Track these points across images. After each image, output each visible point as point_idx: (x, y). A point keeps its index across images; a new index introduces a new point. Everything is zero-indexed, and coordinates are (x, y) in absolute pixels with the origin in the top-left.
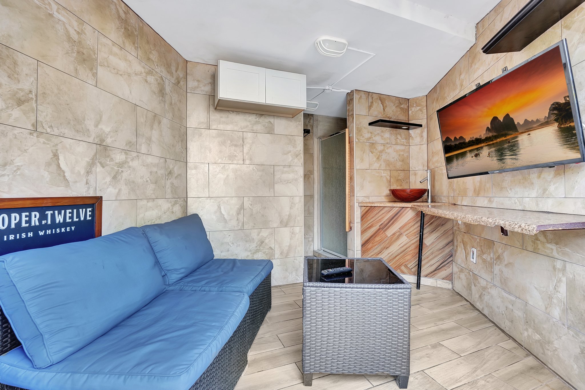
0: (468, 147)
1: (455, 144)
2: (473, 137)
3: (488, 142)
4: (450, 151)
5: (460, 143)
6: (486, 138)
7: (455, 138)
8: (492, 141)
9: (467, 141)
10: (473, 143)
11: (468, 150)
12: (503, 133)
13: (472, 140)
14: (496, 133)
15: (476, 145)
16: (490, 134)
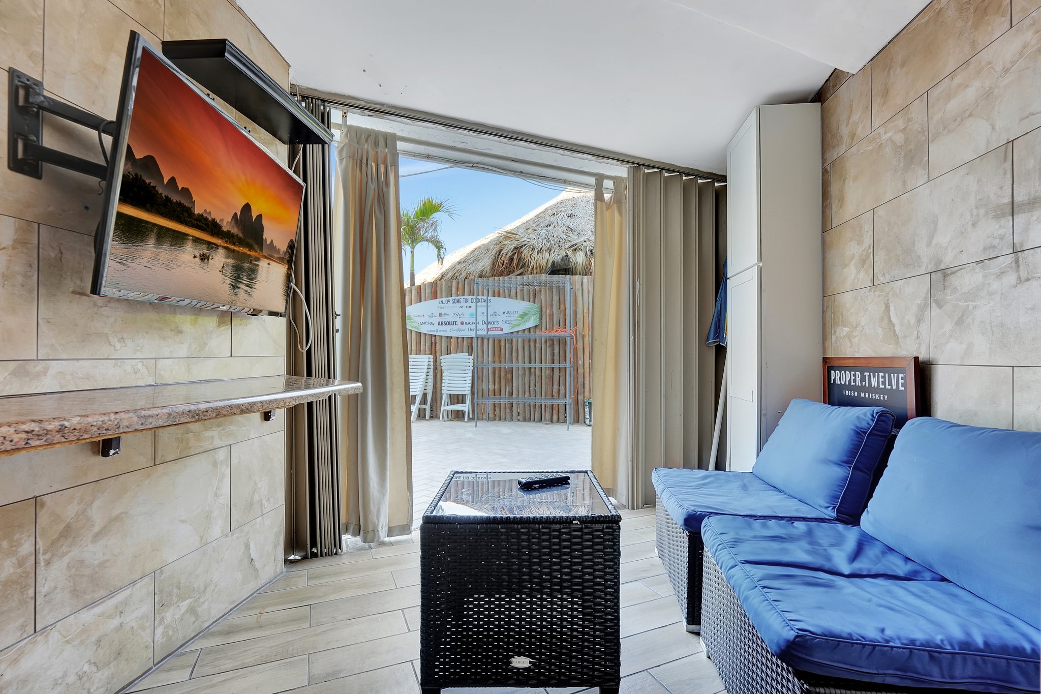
0: (193, 227)
1: (165, 196)
2: (210, 212)
3: (228, 242)
4: (148, 205)
5: (180, 204)
6: (229, 231)
7: (172, 180)
8: (234, 244)
9: (196, 212)
10: (205, 224)
11: (193, 236)
12: (250, 241)
13: (206, 219)
14: (243, 234)
15: (210, 235)
16: (235, 231)
